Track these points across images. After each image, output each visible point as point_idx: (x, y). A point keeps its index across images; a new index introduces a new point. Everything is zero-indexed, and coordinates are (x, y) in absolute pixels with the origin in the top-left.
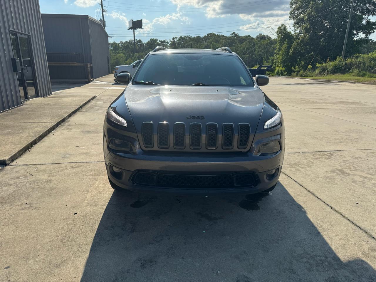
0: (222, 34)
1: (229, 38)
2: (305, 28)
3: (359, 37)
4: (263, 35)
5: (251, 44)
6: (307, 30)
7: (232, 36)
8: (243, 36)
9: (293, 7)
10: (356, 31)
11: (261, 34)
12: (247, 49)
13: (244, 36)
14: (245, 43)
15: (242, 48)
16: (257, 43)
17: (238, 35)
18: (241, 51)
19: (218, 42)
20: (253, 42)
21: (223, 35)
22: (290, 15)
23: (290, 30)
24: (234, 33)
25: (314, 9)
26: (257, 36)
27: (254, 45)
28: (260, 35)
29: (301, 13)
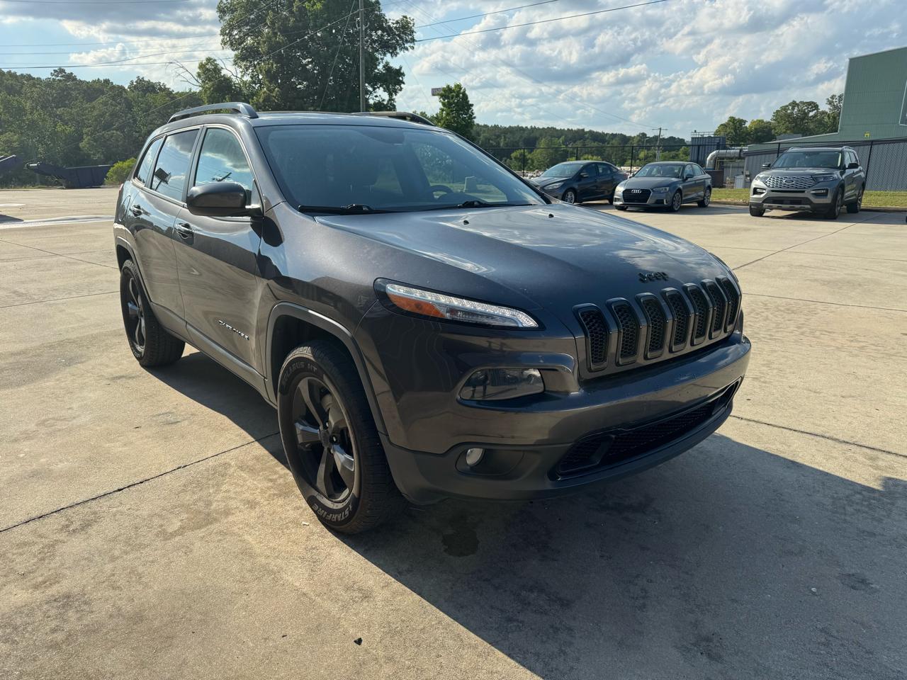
0: (25, 72)
1: (49, 84)
2: (268, 72)
3: (377, 99)
4: (149, 82)
5: (120, 104)
6: (271, 76)
7: (57, 78)
8: (89, 79)
9: (227, 17)
10: (372, 86)
11: (143, 78)
12: (111, 115)
13: (94, 81)
14: (102, 99)
15: (95, 113)
16: (135, 102)
17: (75, 78)
18: (96, 120)
19: (19, 93)
20: (125, 98)
21: (29, 76)
22: (222, 37)
23: (229, 74)
24: (62, 71)
25: (279, 29)
26: (132, 82)
27: (129, 106)
28: (140, 81)
29: (247, 35)
